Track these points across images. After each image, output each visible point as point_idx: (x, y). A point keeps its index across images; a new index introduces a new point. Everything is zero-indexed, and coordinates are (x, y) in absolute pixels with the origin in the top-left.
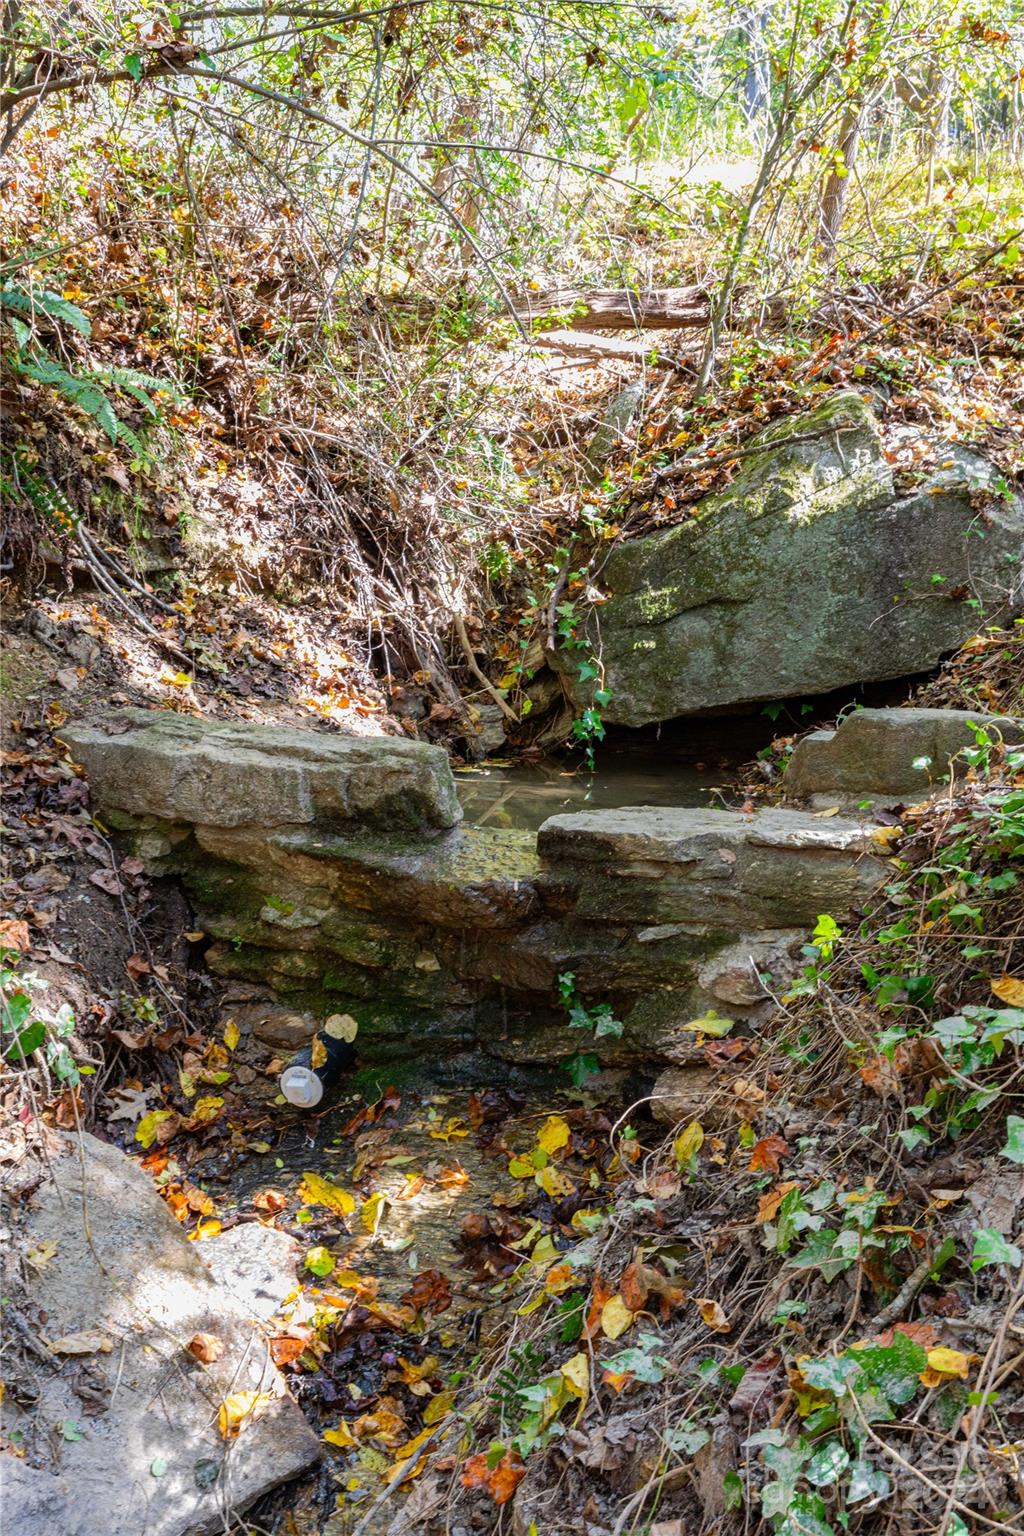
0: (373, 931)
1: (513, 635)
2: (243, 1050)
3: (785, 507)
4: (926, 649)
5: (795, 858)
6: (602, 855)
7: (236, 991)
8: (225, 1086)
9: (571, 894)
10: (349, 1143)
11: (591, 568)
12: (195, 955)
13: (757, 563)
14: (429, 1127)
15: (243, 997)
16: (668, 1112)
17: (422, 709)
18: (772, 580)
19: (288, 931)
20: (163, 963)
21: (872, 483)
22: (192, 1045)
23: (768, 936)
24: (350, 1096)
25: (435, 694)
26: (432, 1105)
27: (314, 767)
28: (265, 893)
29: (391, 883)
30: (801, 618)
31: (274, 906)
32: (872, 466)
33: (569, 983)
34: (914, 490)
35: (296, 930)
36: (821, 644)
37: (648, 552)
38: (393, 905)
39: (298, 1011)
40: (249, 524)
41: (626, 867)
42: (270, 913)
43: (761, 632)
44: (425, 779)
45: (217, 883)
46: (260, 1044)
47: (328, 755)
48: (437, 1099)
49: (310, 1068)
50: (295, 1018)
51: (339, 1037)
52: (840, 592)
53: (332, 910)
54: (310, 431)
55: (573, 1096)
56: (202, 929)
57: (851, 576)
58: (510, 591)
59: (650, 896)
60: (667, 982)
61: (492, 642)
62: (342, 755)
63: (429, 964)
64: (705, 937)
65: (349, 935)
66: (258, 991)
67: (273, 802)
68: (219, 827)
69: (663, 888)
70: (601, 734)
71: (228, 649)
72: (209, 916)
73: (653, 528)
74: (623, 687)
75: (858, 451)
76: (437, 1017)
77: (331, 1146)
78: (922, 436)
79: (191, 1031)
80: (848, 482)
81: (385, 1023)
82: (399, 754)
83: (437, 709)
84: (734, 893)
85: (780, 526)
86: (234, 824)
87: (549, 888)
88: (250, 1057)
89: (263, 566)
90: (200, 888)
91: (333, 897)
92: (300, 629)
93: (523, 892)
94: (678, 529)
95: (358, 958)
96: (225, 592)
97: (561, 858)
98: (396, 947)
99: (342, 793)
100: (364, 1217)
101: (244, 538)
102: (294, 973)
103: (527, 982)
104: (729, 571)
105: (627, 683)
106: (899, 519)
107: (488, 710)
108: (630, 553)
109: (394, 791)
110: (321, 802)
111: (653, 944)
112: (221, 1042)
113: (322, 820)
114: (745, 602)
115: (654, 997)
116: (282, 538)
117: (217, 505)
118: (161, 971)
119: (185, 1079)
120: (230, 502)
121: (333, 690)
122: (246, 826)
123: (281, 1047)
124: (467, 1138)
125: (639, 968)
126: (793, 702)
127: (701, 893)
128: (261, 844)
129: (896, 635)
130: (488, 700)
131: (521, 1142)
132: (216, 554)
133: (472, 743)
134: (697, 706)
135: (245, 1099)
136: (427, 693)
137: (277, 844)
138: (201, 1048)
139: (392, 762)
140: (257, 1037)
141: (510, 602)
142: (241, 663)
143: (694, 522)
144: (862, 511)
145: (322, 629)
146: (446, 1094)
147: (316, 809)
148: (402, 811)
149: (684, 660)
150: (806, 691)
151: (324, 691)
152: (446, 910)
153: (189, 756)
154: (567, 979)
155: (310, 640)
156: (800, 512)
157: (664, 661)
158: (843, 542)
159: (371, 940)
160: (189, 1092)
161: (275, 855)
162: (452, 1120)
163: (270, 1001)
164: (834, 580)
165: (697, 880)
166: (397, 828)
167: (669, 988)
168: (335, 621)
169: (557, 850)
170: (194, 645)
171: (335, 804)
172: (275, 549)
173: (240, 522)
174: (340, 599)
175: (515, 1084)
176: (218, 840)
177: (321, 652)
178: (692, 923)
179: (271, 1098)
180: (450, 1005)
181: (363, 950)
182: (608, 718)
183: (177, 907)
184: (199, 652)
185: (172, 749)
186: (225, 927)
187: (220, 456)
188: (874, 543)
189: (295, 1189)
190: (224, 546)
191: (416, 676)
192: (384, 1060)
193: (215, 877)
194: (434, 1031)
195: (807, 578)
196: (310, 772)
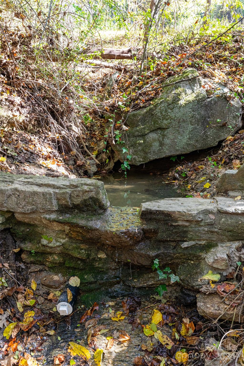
0: (82, 246)
1: (94, 140)
2: (38, 290)
3: (178, 101)
4: (215, 140)
5: (237, 217)
6: (167, 218)
7: (34, 268)
8: (34, 306)
9: (155, 232)
10: (83, 326)
11: (123, 120)
12: (18, 256)
13: (170, 118)
14: (110, 316)
15: (36, 270)
16: (206, 314)
17: (74, 162)
18: (175, 122)
19: (51, 248)
20: (6, 262)
21: (200, 94)
22: (20, 291)
23: (228, 244)
24: (80, 306)
25: (77, 158)
26: (110, 306)
27: (57, 191)
28: (41, 234)
29: (90, 231)
30: (182, 133)
31: (45, 239)
32: (199, 89)
33: (157, 263)
34: (212, 96)
35: (55, 247)
36: (187, 140)
37: (140, 115)
38: (91, 239)
39: (57, 274)
40: (18, 109)
41: (176, 222)
42: (44, 242)
43: (171, 137)
44: (98, 193)
45: (23, 231)
46: (44, 287)
47: (62, 186)
48: (111, 303)
49: (68, 302)
50: (56, 276)
51: (75, 286)
52: (192, 125)
53: (67, 239)
54: (34, 81)
55: (157, 298)
56: (19, 247)
57: (195, 121)
58: (90, 128)
59: (186, 232)
60: (191, 260)
61: (89, 142)
62: (67, 186)
63: (102, 255)
64: (205, 244)
65: (74, 248)
66: (41, 267)
67: (43, 204)
68: (24, 213)
69: (190, 229)
70: (129, 168)
71: (16, 148)
72: (21, 242)
73: (140, 108)
74: (134, 154)
75: (196, 85)
76: (106, 273)
77: (77, 327)
78: (209, 81)
79: (19, 285)
80: (193, 94)
81: (89, 277)
82: (87, 185)
83: (79, 162)
84: (216, 230)
85: (177, 107)
86: (29, 212)
87: (148, 230)
88: (41, 292)
89: (24, 121)
90: (17, 233)
91: (67, 235)
92: (37, 141)
93: (139, 232)
94: (148, 108)
95: (78, 256)
96: (13, 130)
97: (150, 219)
98: (91, 251)
99: (68, 200)
100: (95, 360)
101: (17, 114)
102: (55, 262)
103: (141, 262)
104: (163, 120)
105: (135, 153)
106: (208, 104)
107: (92, 161)
108: (134, 115)
109: (87, 198)
110: (60, 203)
111: (187, 248)
112: (30, 288)
113: (61, 209)
114: (167, 128)
115: (186, 265)
116: (28, 113)
117: (8, 104)
118: (6, 265)
119: (19, 305)
120: (12, 103)
121: (48, 159)
122: (33, 212)
123: (52, 288)
124: (125, 319)
125: (181, 256)
126: (179, 156)
127: (204, 230)
128: (39, 218)
129: (207, 137)
130: (91, 159)
131: (144, 319)
132: (9, 118)
133: (89, 172)
134: (154, 159)
135: (42, 310)
136: (75, 158)
137: (46, 218)
138: (24, 292)
139: (86, 188)
140: (43, 285)
141: (91, 131)
142: (21, 152)
143: (153, 106)
144: (198, 101)
145: (42, 140)
146: (113, 301)
147: (59, 205)
148: (90, 204)
149: (151, 146)
150: (183, 153)
151: (46, 159)
152: (112, 241)
153: (11, 189)
154: (156, 261)
155: (40, 144)
156: (182, 102)
157: (145, 146)
158: (193, 111)
159: (82, 249)
160: (21, 310)
161: (44, 222)
162: (118, 312)
163: (45, 270)
164: (191, 121)
165: (202, 226)
166: (88, 210)
167: (192, 262)
168: (46, 137)
169: (149, 217)
170: (5, 148)
171: (66, 203)
172: (27, 117)
173: (15, 109)
174: (47, 131)
175: (136, 295)
176: (23, 217)
177: (43, 147)
178: (200, 240)
179: (51, 309)
180: (111, 269)
181: (79, 253)
182: (130, 163)
183: (10, 240)
184: (7, 150)
185: (4, 186)
186: (28, 246)
187: (7, 89)
188: (201, 111)
189: (67, 349)
190: (11, 116)
191: (71, 153)
192: (90, 291)
193: (22, 229)
194: (106, 279)
195: (184, 121)
196: (56, 193)
